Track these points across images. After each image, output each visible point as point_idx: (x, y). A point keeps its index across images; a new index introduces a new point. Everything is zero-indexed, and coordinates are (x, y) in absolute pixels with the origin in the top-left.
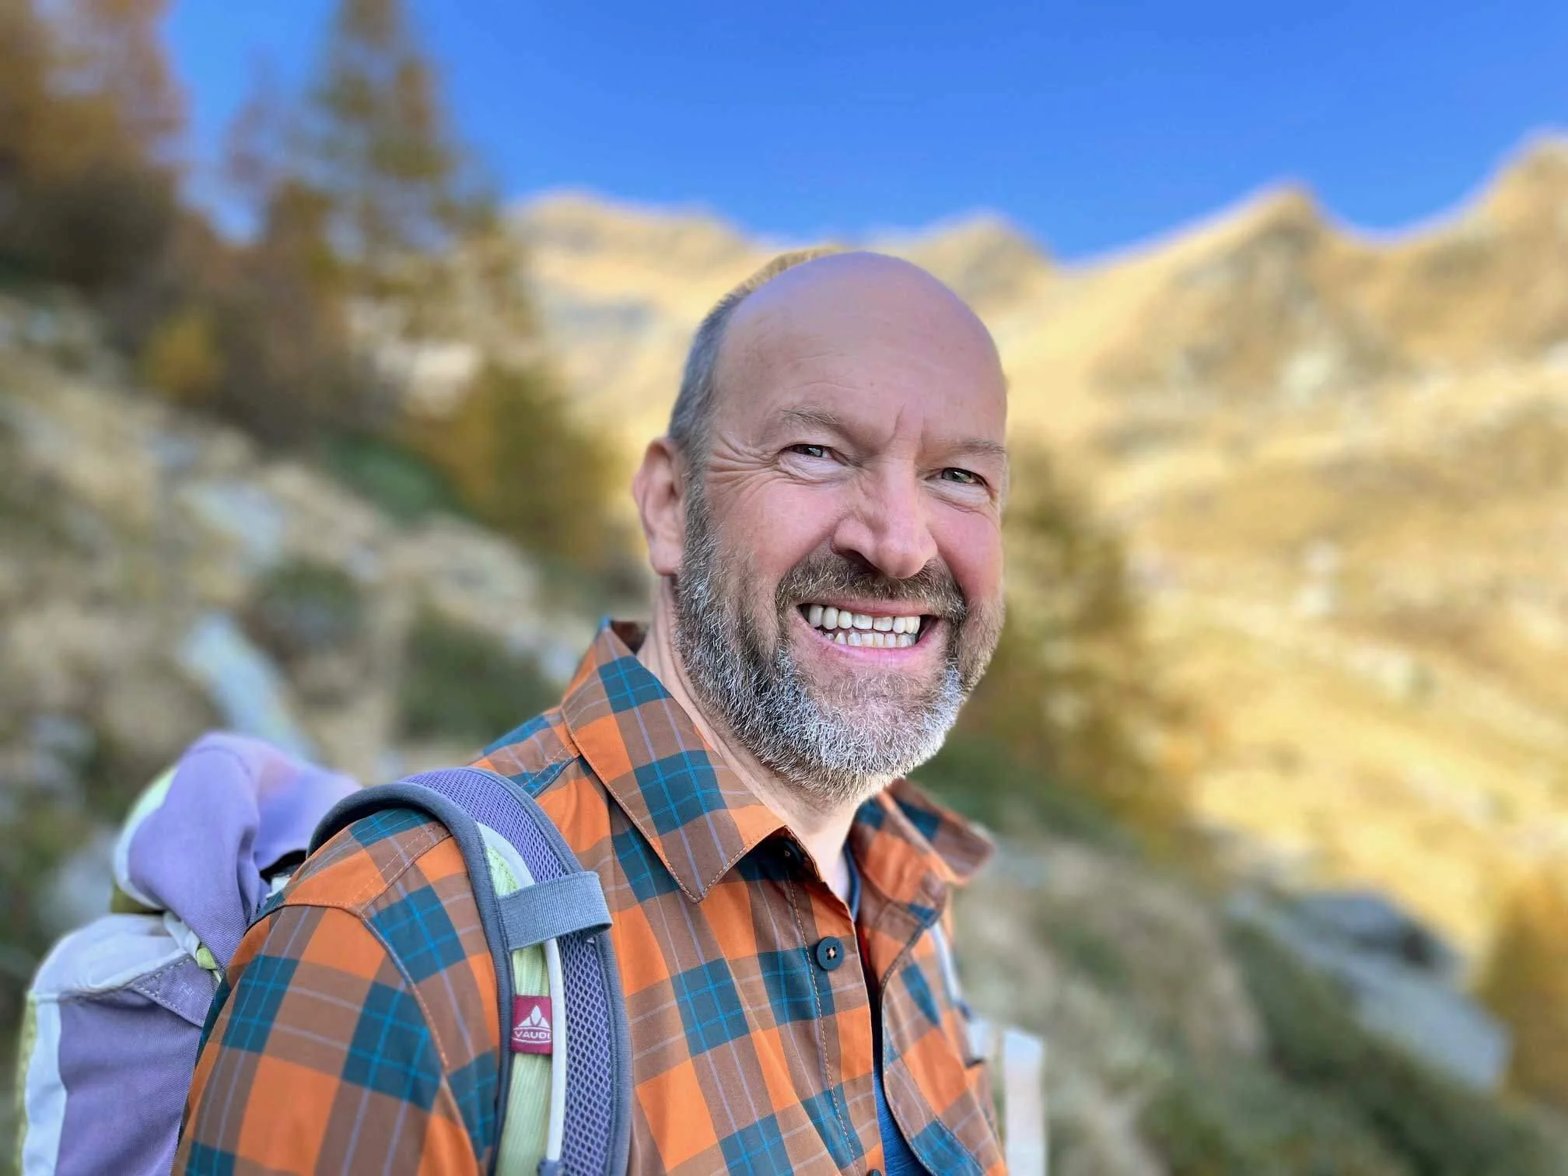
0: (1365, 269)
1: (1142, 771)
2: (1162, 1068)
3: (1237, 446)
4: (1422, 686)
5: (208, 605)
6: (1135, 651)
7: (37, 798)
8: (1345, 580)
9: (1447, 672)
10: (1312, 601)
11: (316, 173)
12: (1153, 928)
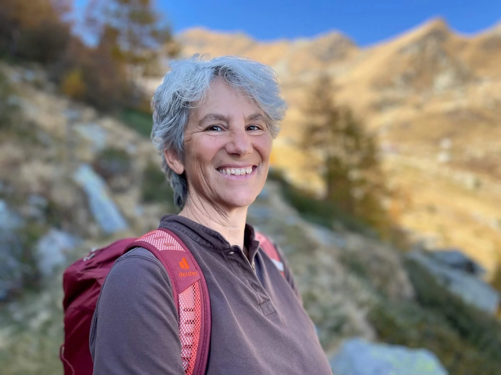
0: (463, 46)
1: (383, 212)
2: (376, 300)
3: (418, 107)
4: (478, 185)
5: (83, 162)
6: (379, 173)
7: (32, 220)
8: (452, 151)
9: (486, 180)
10: (443, 157)
11: (115, 23)
12: (379, 260)
